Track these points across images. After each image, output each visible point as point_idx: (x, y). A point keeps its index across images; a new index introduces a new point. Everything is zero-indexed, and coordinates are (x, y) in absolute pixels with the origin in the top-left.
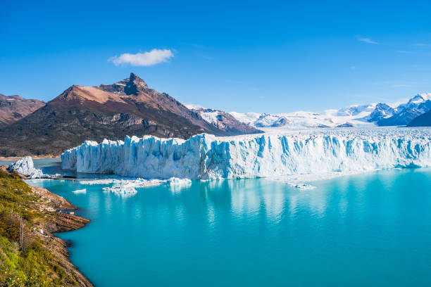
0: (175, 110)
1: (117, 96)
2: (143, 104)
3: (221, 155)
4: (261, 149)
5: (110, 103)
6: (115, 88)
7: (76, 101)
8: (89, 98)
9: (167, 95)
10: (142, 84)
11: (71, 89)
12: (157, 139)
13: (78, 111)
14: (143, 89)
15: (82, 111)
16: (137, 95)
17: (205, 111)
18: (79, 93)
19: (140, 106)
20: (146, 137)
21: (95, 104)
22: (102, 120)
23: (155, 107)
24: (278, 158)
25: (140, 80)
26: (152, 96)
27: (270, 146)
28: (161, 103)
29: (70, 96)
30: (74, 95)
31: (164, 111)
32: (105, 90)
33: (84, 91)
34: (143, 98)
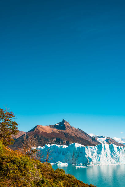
0: (84, 137)
1: (56, 130)
2: (68, 134)
5: (53, 133)
6: (55, 126)
7: (38, 132)
8: (44, 131)
9: (80, 130)
10: (68, 124)
11: (36, 127)
13: (38, 137)
14: (68, 126)
15: (40, 137)
16: (65, 129)
17: (99, 137)
18: (39, 128)
19: (66, 135)
21: (46, 133)
22: (48, 141)
23: (73, 135)
25: (67, 122)
26: (72, 130)
28: (76, 133)
29: (35, 130)
30: (37, 129)
31: (77, 137)
32: (51, 127)
33: (42, 128)
34: (68, 131)
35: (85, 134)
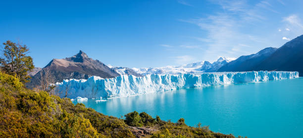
0: (102, 69)
2: (86, 66)
3: (101, 86)
4: (120, 82)
5: (70, 67)
6: (72, 59)
7: (55, 67)
8: (60, 65)
11: (52, 61)
12: (75, 80)
14: (85, 58)
16: (83, 62)
19: (84, 67)
20: (71, 80)
21: (63, 67)
22: (66, 76)
23: (92, 67)
24: (128, 86)
25: (84, 54)
26: (90, 62)
27: (124, 81)
28: (94, 65)
29: (52, 64)
30: (53, 64)
31: (96, 70)
32: (68, 60)
33: (58, 62)
34: (86, 63)
35: (104, 65)
